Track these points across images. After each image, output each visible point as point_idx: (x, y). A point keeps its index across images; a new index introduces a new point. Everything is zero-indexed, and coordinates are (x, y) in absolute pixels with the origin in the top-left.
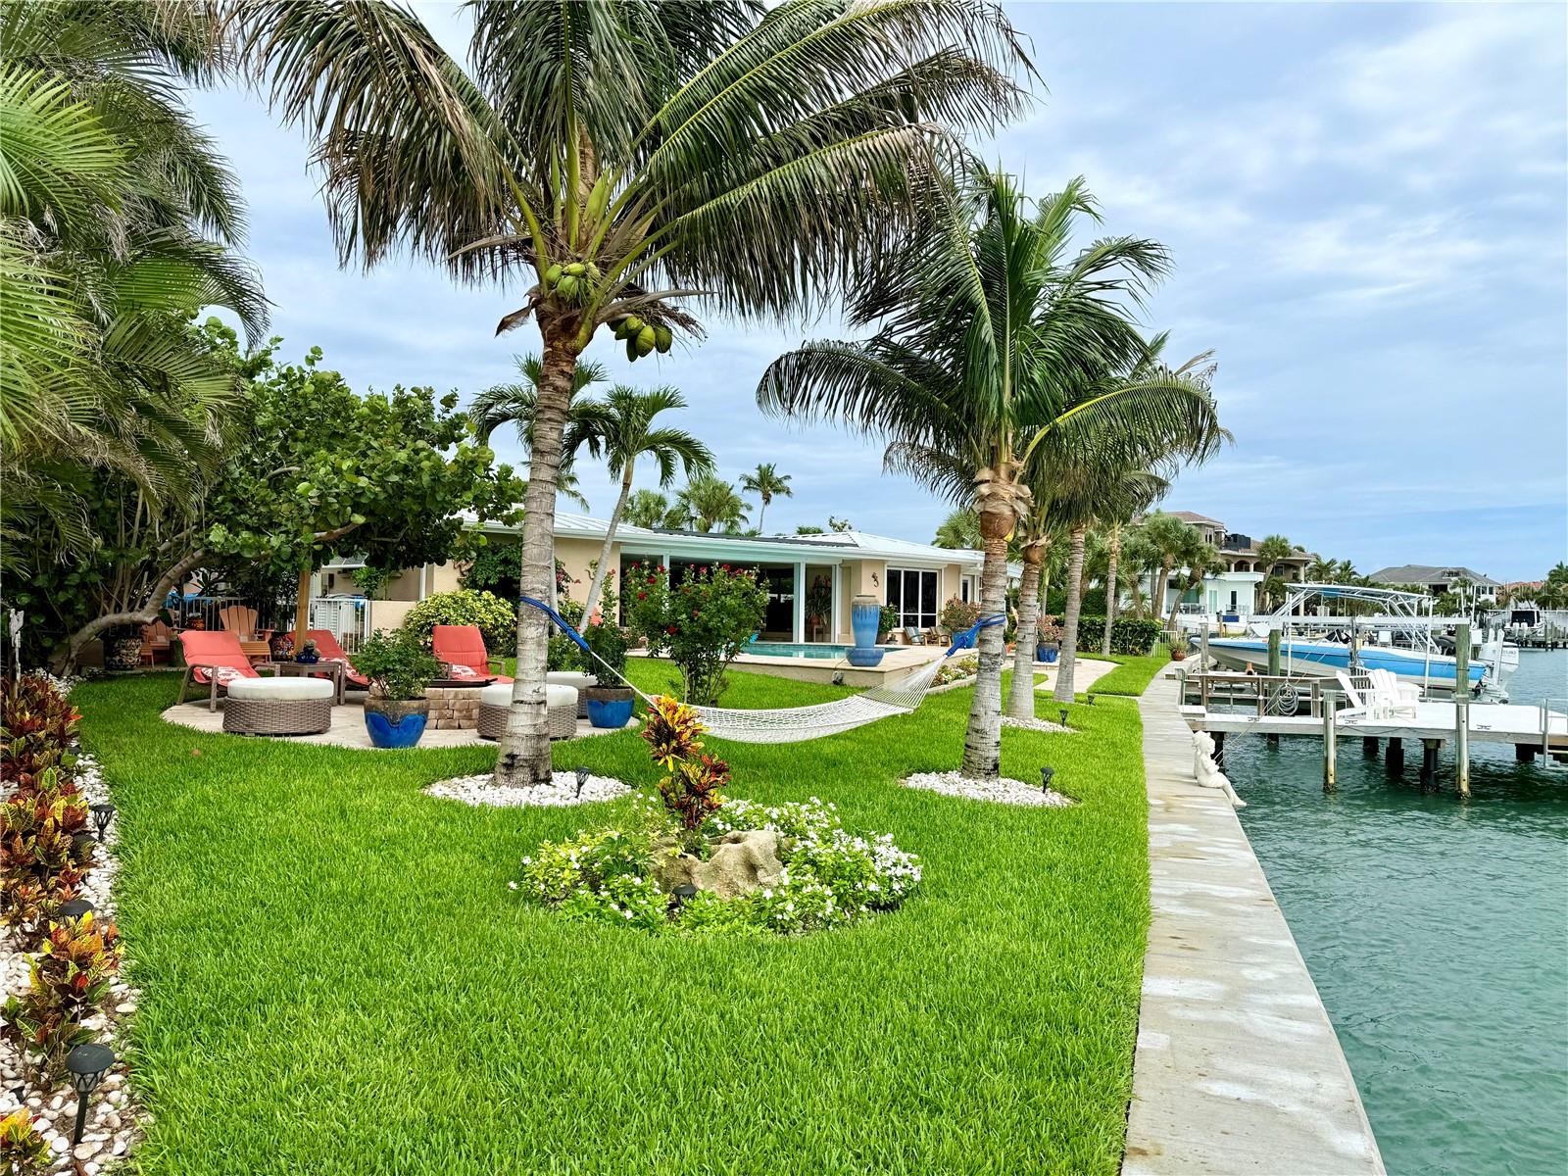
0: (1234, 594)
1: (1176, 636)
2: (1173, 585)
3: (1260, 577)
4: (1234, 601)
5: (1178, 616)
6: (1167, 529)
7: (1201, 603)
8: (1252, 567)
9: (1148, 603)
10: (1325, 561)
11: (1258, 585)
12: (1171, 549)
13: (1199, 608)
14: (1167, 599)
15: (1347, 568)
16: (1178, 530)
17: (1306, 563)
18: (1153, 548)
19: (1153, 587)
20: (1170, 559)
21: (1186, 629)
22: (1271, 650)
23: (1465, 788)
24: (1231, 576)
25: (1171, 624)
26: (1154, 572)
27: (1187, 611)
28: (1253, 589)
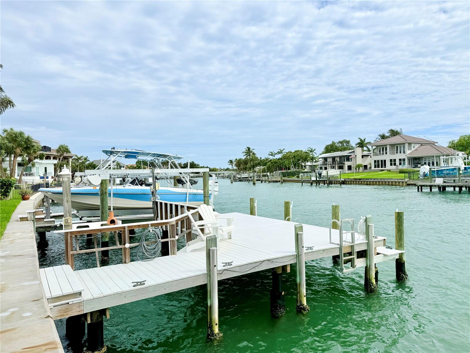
0: (46, 168)
1: (24, 186)
2: (20, 165)
3: (56, 162)
4: (46, 171)
5: (23, 177)
6: (16, 137)
7: (32, 172)
8: (52, 158)
9: (8, 172)
10: (79, 156)
11: (55, 165)
12: (19, 145)
13: (32, 174)
14: (17, 171)
15: (86, 159)
16: (22, 137)
17: (71, 157)
18: (10, 145)
19: (10, 164)
20: (18, 151)
21: (26, 182)
22: (102, 194)
23: (305, 302)
24: (44, 161)
25: (20, 181)
26: (10, 157)
27: (26, 175)
28: (53, 167)
